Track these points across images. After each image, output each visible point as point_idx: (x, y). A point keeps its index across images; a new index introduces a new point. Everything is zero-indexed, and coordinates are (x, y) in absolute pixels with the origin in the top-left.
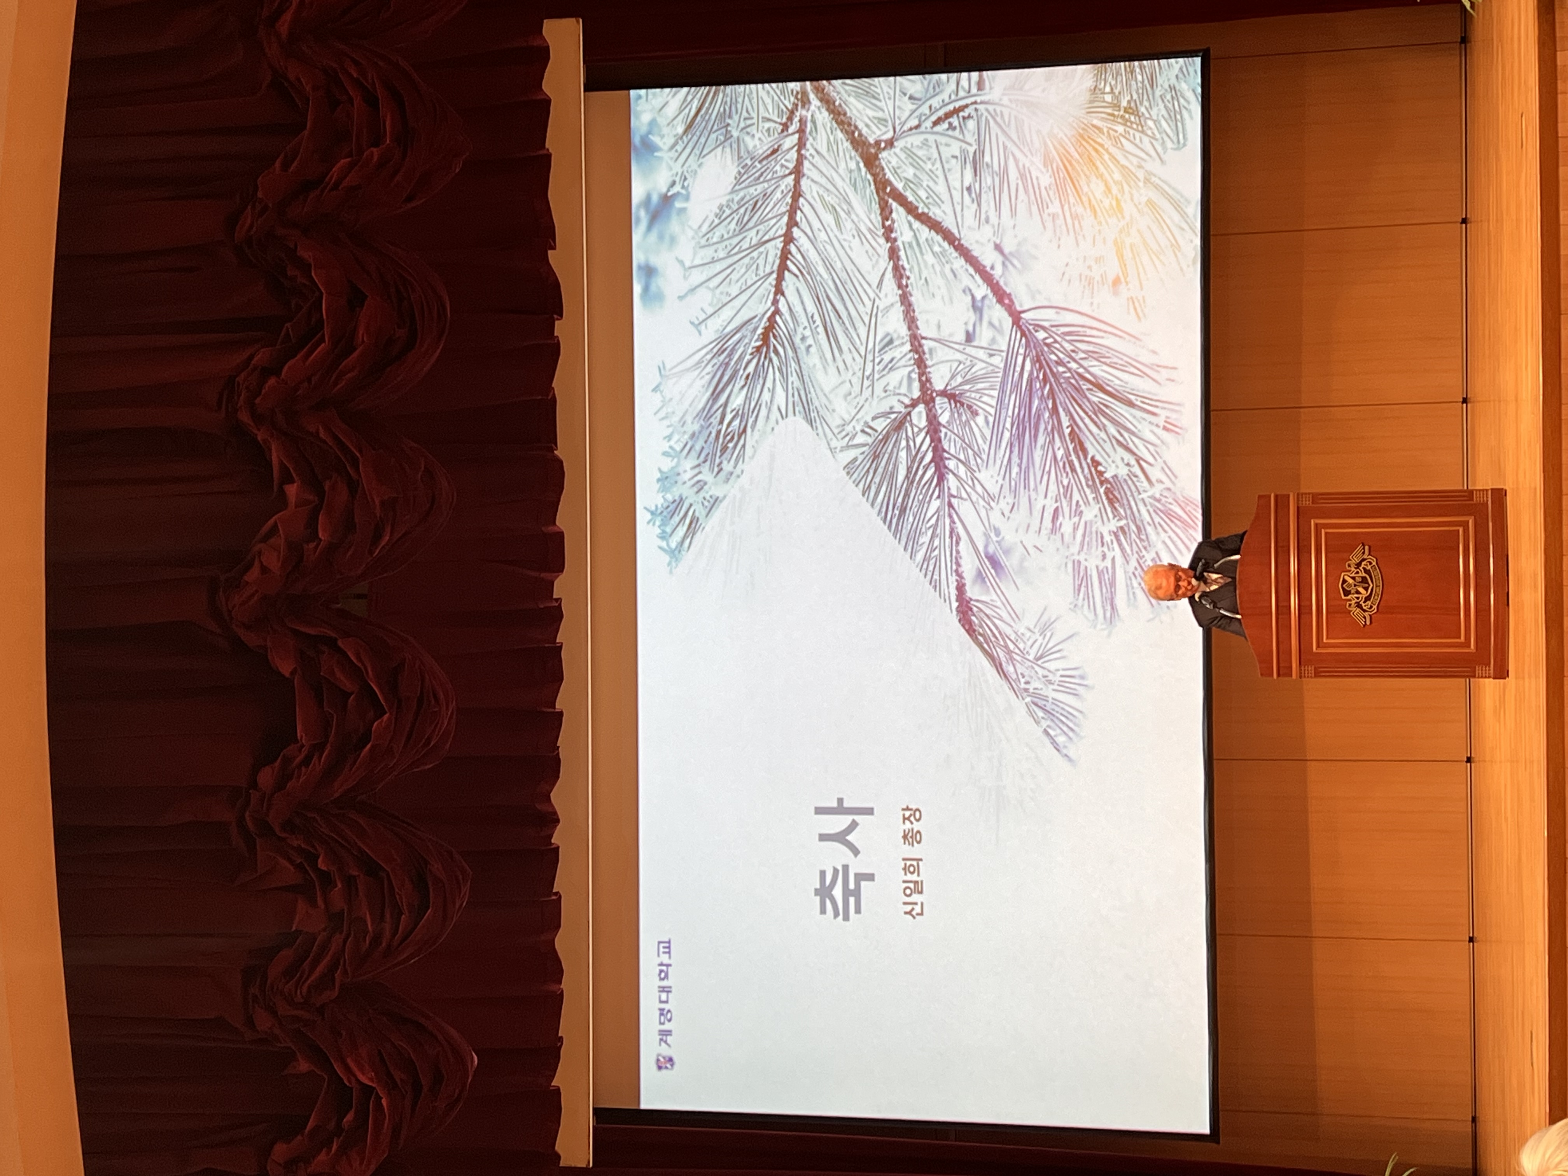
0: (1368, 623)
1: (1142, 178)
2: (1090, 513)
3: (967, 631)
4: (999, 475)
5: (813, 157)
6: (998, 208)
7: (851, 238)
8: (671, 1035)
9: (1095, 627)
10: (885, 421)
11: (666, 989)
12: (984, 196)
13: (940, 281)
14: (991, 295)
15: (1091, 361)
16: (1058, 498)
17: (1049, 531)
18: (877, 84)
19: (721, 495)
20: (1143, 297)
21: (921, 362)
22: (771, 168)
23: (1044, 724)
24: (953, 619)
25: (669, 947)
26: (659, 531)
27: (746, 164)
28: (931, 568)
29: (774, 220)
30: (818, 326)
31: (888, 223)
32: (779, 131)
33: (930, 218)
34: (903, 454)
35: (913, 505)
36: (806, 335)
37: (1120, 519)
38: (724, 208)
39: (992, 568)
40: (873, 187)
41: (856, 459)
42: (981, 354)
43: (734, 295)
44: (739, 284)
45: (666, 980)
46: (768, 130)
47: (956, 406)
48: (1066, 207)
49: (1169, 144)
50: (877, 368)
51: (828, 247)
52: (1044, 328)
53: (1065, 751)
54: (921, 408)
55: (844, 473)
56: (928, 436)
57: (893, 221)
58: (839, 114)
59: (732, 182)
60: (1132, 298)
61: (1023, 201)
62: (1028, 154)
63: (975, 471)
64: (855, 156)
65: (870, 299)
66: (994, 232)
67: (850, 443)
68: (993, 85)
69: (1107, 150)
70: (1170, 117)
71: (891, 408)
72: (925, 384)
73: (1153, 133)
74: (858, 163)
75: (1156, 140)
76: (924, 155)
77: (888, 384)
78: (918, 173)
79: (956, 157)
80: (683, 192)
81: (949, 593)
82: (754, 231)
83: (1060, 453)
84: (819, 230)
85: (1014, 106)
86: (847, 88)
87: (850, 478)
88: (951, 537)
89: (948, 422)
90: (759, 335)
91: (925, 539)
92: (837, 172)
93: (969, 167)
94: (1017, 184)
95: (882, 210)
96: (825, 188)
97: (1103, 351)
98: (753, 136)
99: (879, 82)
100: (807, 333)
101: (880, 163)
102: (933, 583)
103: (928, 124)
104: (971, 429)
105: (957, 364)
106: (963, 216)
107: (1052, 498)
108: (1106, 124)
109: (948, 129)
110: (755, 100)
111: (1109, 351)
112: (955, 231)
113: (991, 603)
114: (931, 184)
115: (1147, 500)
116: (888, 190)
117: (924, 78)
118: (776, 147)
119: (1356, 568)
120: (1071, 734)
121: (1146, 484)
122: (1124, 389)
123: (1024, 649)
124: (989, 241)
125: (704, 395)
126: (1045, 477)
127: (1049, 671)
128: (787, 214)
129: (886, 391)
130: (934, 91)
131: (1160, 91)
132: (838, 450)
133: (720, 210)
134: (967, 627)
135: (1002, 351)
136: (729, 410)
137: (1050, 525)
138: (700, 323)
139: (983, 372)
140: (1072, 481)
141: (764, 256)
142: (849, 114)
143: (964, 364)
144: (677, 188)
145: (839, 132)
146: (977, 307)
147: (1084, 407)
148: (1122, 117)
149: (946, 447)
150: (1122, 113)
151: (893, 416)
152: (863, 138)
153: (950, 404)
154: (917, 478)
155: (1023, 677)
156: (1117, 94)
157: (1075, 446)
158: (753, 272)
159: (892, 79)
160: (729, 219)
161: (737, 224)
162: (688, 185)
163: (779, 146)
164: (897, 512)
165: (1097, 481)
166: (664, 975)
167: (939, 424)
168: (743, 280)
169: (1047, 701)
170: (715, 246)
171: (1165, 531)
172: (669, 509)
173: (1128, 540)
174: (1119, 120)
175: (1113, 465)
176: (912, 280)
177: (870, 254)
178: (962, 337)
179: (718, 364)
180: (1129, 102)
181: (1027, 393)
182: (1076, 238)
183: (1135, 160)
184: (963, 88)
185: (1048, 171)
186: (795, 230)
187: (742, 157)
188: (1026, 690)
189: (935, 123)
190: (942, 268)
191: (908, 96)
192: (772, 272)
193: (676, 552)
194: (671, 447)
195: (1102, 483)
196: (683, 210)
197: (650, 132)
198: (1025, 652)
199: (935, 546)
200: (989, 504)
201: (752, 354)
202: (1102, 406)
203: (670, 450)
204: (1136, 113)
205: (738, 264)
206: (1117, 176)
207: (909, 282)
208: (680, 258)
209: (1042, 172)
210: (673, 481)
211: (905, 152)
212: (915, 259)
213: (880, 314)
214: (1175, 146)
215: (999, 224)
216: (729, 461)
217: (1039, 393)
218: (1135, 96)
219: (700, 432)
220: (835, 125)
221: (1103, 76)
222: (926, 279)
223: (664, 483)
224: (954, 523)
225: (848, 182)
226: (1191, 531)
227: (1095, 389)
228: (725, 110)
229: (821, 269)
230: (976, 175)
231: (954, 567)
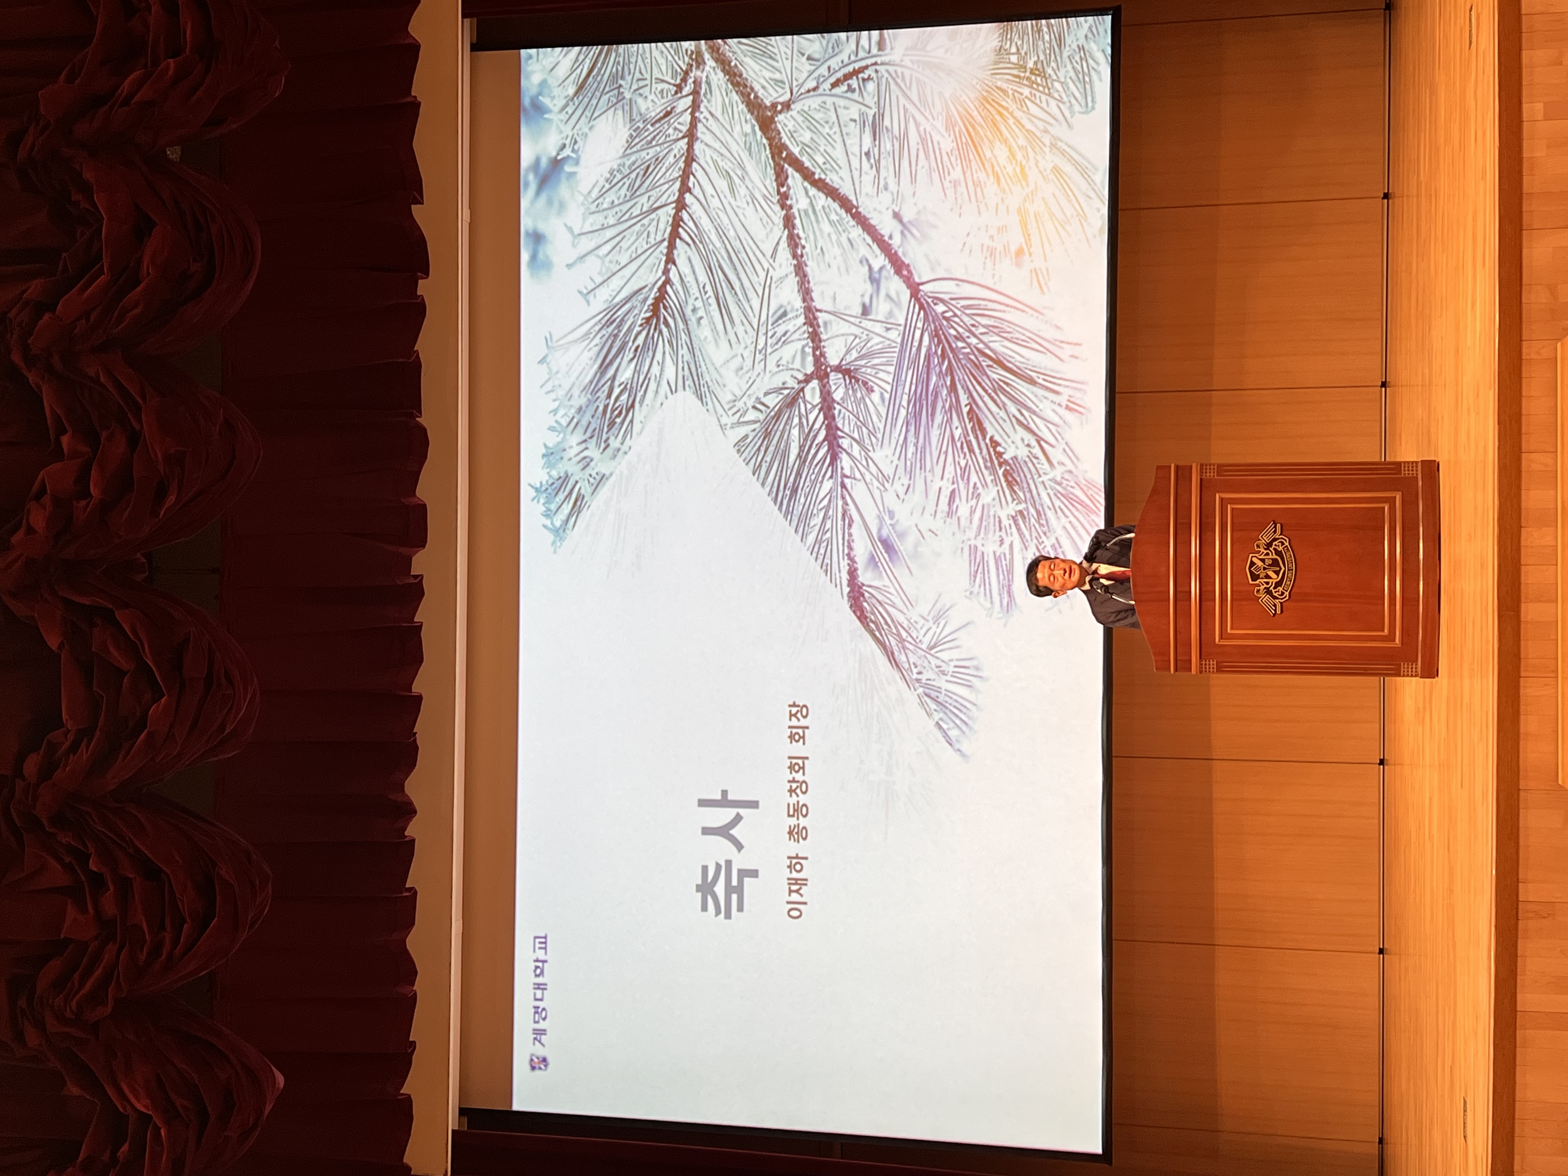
0: (1278, 612)
1: (1048, 144)
2: (989, 495)
3: (859, 618)
4: (894, 454)
5: (707, 120)
6: (897, 174)
7: (745, 205)
8: (545, 1034)
9: (991, 616)
10: (777, 397)
11: (541, 987)
12: (883, 163)
13: (837, 251)
14: (889, 266)
15: (991, 336)
16: (955, 479)
17: (945, 514)
18: (775, 44)
19: (607, 473)
20: (1047, 269)
21: (815, 337)
22: (664, 131)
23: (937, 716)
24: (845, 604)
25: (545, 943)
26: (544, 509)
27: (639, 127)
28: (822, 551)
29: (667, 186)
30: (710, 297)
31: (783, 190)
32: (673, 92)
33: (827, 184)
34: (795, 432)
35: (805, 484)
36: (697, 306)
37: (1019, 503)
38: (615, 172)
39: (886, 552)
40: (768, 152)
41: (746, 436)
42: (878, 328)
43: (623, 264)
44: (630, 251)
45: (541, 977)
46: (662, 91)
47: (851, 382)
48: (968, 173)
49: (1077, 108)
50: (770, 341)
51: (721, 214)
52: (942, 301)
53: (957, 746)
54: (815, 383)
55: (734, 451)
56: (822, 413)
57: (789, 188)
58: (735, 75)
59: (623, 146)
60: (1035, 270)
61: (923, 167)
62: (930, 118)
63: (869, 451)
64: (750, 119)
65: (764, 270)
66: (894, 200)
67: (742, 420)
68: (893, 46)
69: (1011, 114)
70: (1079, 78)
71: (784, 384)
72: (819, 359)
73: (1060, 96)
74: (753, 126)
75: (1064, 103)
76: (822, 119)
77: (781, 358)
78: (815, 138)
79: (855, 121)
80: (573, 155)
81: (840, 577)
82: (646, 196)
83: (958, 433)
84: (712, 196)
85: (916, 67)
86: (741, 46)
87: (740, 456)
88: (844, 520)
89: (842, 399)
90: (649, 306)
91: (817, 521)
92: (732, 136)
93: (868, 129)
94: (918, 150)
95: (778, 176)
96: (718, 152)
97: (1005, 326)
98: (646, 97)
99: (776, 40)
100: (699, 304)
101: (776, 126)
102: (824, 567)
103: (827, 85)
104: (866, 405)
105: (852, 338)
106: (861, 182)
107: (948, 479)
108: (1011, 87)
109: (846, 92)
110: (649, 60)
111: (1011, 325)
112: (852, 198)
113: (884, 588)
114: (829, 149)
115: (1047, 483)
116: (784, 155)
117: (823, 37)
118: (669, 109)
119: (1265, 549)
120: (964, 728)
121: (1046, 466)
122: (1025, 366)
123: (917, 637)
124: (887, 209)
125: (592, 367)
126: (942, 457)
127: (943, 661)
128: (680, 179)
129: (779, 366)
130: (833, 52)
131: (1068, 51)
132: (728, 427)
133: (611, 174)
134: (858, 614)
135: (900, 325)
136: (617, 383)
137: (946, 508)
138: (589, 293)
139: (880, 346)
140: (970, 462)
141: (655, 223)
142: (745, 75)
143: (860, 338)
144: (567, 152)
145: (734, 93)
146: (874, 279)
147: (983, 384)
148: (1028, 79)
149: (840, 425)
150: (1028, 74)
151: (786, 392)
152: (759, 101)
153: (845, 380)
154: (810, 457)
155: (916, 667)
156: (1023, 54)
157: (974, 424)
158: (643, 239)
159: (789, 38)
160: (621, 184)
161: (628, 190)
162: (579, 149)
163: (673, 108)
164: (788, 492)
165: (996, 462)
166: (539, 971)
167: (834, 401)
168: (633, 248)
169: (940, 693)
170: (605, 213)
171: (1066, 516)
172: (554, 486)
173: (1027, 524)
174: (1025, 82)
175: (1013, 446)
176: (807, 249)
177: (765, 222)
178: (859, 310)
179: (607, 335)
180: (1036, 63)
181: (925, 369)
182: (978, 206)
183: (1040, 125)
184: (863, 47)
185: (950, 135)
186: (687, 195)
187: (634, 120)
188: (918, 680)
189: (834, 85)
190: (838, 238)
191: (806, 56)
192: (664, 240)
193: (561, 531)
194: (557, 422)
195: (1000, 465)
196: (573, 174)
197: (540, 94)
198: (918, 641)
199: (826, 529)
200: (884, 486)
201: (641, 325)
202: (1001, 384)
203: (555, 425)
204: (1042, 74)
205: (627, 231)
206: (1022, 141)
207: (804, 251)
208: (569, 225)
209: (943, 136)
210: (558, 457)
211: (802, 115)
212: (811, 227)
213: (773, 286)
214: (1083, 110)
215: (898, 191)
216: (616, 437)
217: (937, 369)
218: (1042, 57)
219: (587, 406)
220: (730, 86)
221: (1009, 36)
222: (822, 249)
223: (549, 459)
224: (847, 504)
225: (743, 145)
226: (1093, 517)
227: (995, 366)
228: (617, 69)
229: (714, 237)
230: (875, 140)
231: (846, 551)
